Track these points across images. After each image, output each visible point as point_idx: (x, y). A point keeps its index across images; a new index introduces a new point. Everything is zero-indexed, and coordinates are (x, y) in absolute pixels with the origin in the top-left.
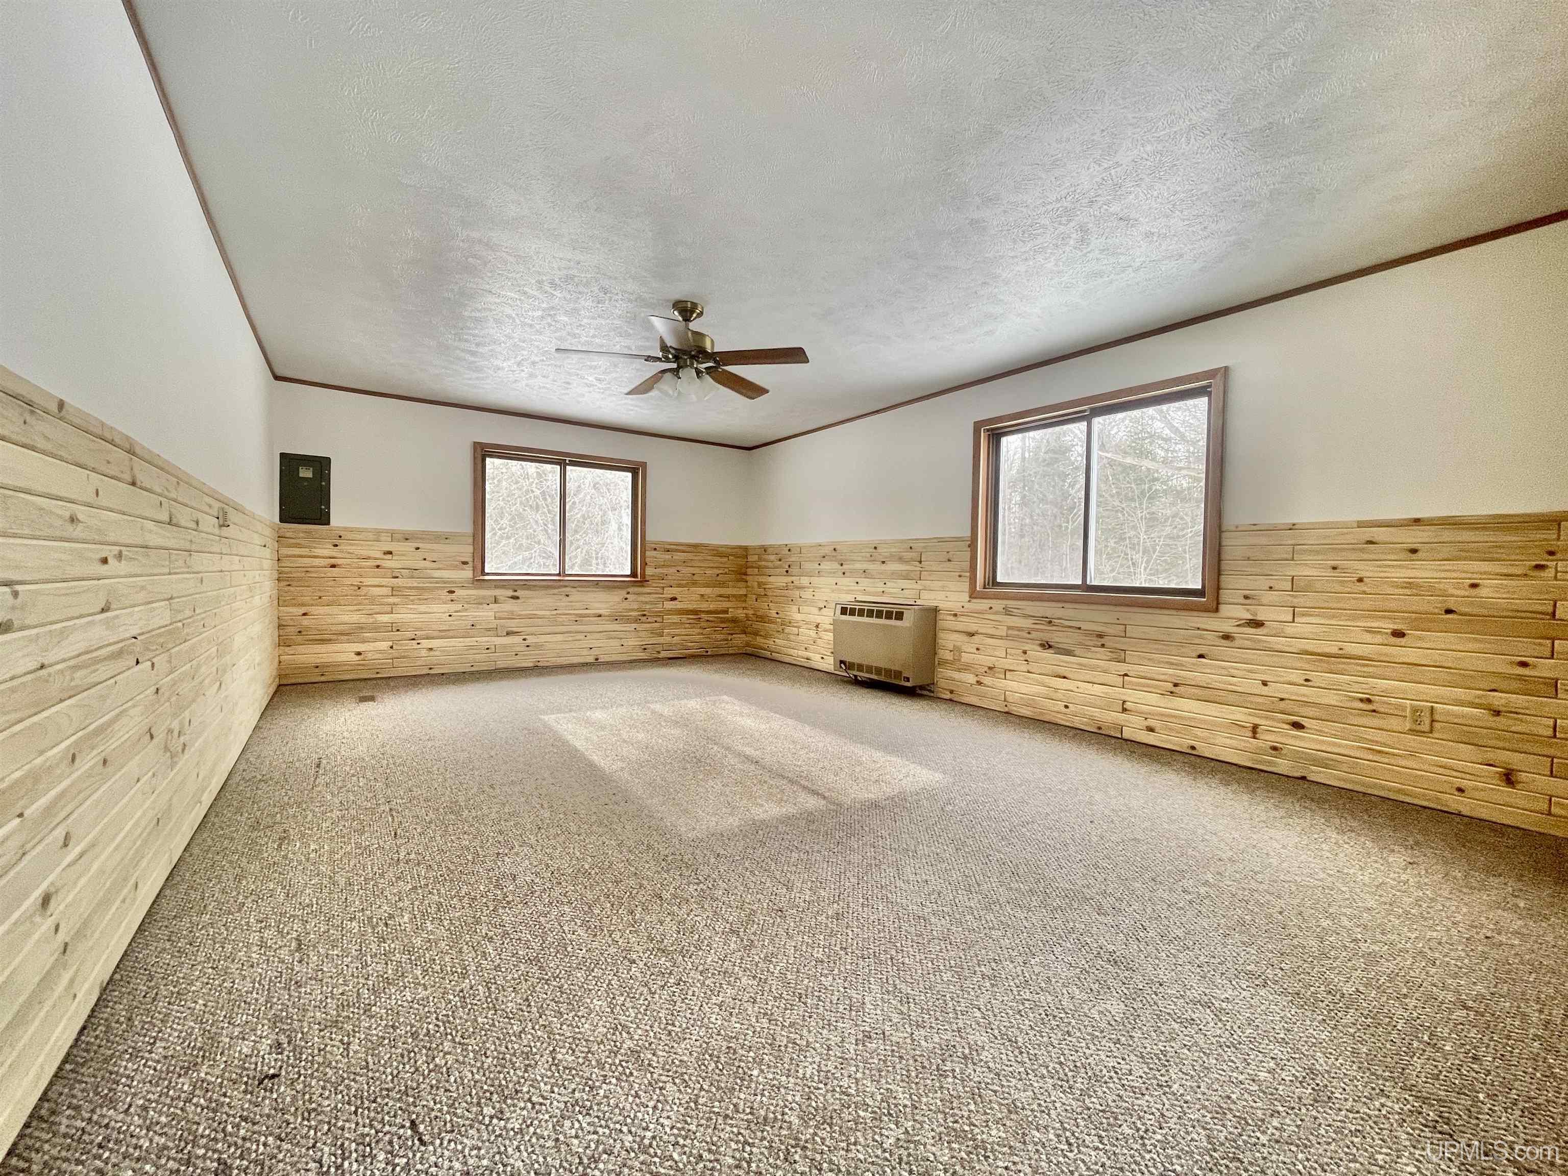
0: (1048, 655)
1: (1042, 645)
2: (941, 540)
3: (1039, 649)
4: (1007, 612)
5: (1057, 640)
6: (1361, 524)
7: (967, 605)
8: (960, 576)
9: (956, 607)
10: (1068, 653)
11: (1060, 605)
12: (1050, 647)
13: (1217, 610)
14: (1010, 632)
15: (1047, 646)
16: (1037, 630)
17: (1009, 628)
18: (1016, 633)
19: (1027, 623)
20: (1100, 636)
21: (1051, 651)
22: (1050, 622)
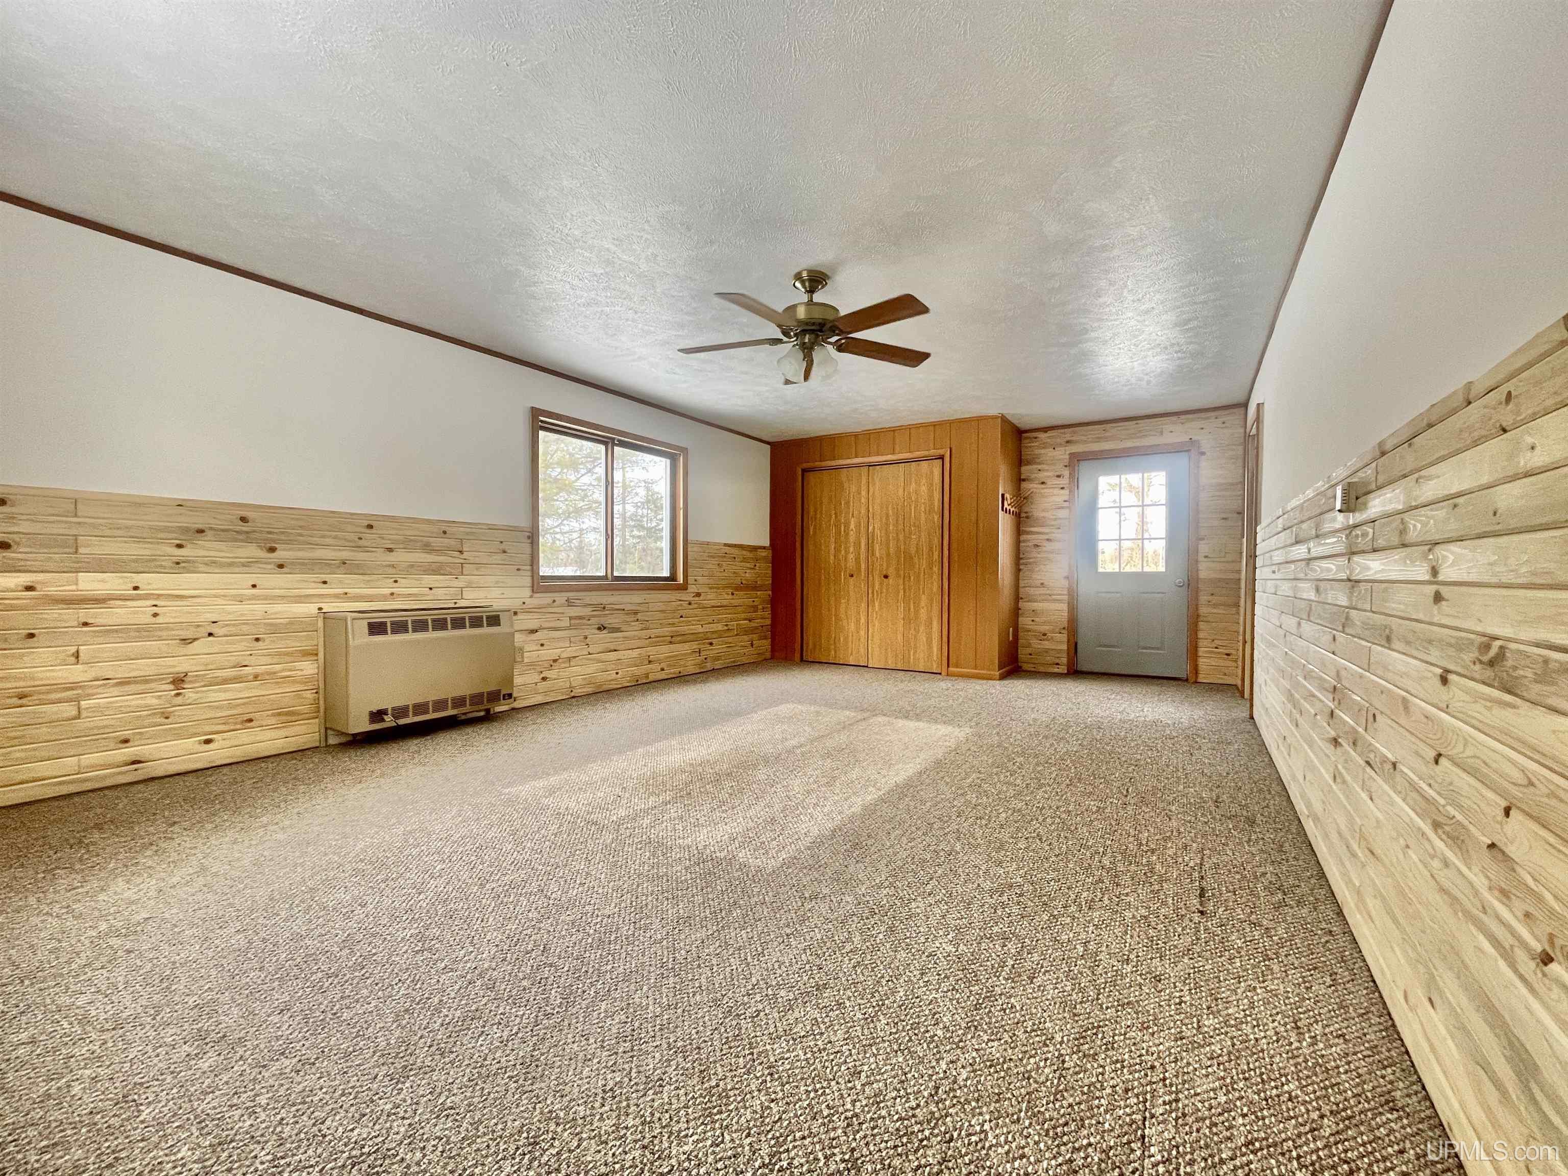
0: (604, 634)
1: (599, 629)
2: (492, 527)
3: (597, 632)
4: (569, 603)
5: (610, 621)
6: (725, 545)
7: (528, 601)
8: (518, 570)
9: (515, 604)
10: (618, 630)
11: (611, 593)
12: (605, 628)
13: (686, 589)
14: (573, 622)
15: (601, 628)
16: (594, 616)
17: (571, 618)
18: (578, 621)
19: (587, 611)
20: (636, 613)
21: (604, 632)
22: (604, 608)
